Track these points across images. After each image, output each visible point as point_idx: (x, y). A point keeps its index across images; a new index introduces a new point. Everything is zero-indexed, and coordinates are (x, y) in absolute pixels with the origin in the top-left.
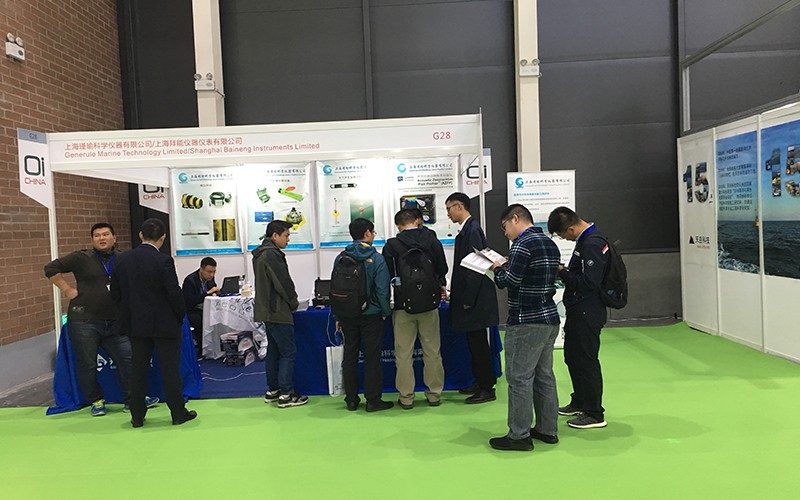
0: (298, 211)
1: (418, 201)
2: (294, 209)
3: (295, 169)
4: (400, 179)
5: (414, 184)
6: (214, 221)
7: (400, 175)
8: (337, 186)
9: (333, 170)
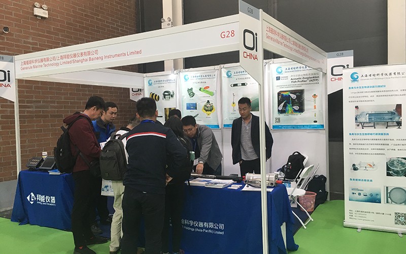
0: (211, 103)
1: (291, 95)
2: (208, 101)
3: (209, 74)
4: (278, 78)
5: (288, 82)
6: (165, 109)
7: (278, 76)
8: (235, 85)
9: (233, 74)
